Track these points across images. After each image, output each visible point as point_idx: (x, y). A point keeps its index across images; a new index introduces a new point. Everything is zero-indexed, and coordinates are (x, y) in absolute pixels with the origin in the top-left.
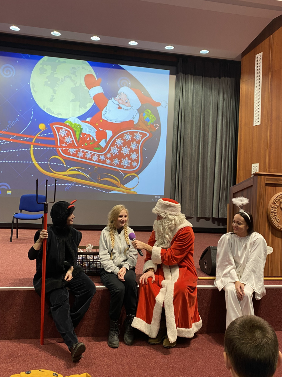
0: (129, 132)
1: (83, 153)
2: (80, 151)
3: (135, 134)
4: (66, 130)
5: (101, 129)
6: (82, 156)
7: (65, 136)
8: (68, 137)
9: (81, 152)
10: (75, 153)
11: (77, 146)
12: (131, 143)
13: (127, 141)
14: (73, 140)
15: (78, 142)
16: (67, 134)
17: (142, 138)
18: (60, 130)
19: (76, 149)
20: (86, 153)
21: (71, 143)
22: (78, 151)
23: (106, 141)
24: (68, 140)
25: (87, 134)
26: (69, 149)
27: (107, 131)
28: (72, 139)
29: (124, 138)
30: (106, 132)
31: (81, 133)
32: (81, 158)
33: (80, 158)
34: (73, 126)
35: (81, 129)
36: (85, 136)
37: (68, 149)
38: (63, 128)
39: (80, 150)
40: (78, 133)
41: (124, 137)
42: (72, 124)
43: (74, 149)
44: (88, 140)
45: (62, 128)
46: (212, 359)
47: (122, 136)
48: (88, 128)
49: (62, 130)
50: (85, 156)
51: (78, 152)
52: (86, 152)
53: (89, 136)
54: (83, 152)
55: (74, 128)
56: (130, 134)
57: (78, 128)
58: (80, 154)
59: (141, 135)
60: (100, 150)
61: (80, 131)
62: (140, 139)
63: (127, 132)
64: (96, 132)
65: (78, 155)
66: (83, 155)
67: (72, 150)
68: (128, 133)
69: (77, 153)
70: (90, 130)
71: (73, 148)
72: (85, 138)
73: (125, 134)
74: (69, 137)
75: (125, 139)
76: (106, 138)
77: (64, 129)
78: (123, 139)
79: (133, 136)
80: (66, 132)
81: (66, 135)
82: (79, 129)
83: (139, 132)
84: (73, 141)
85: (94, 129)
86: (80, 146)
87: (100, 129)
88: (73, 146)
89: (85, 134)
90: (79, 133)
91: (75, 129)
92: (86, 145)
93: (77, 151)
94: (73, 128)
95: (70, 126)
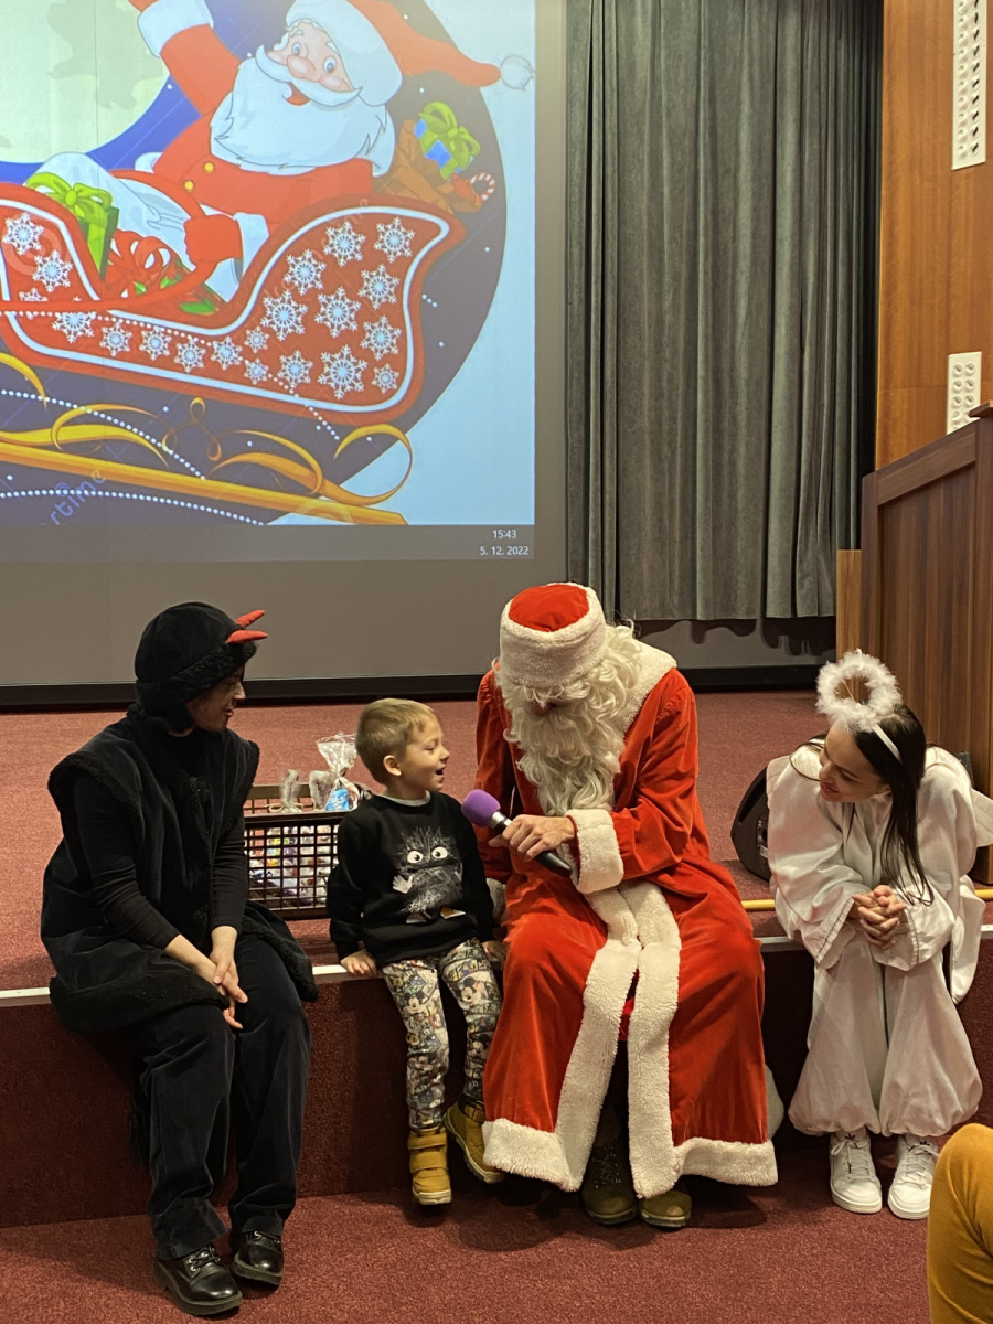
0: (349, 218)
1: (129, 335)
2: (111, 324)
3: (380, 227)
4: (38, 221)
5: (209, 211)
6: (127, 349)
7: (34, 252)
8: (48, 254)
9: (118, 326)
10: (90, 333)
11: (95, 297)
12: (365, 274)
13: (342, 262)
14: (74, 267)
15: (102, 277)
16: (42, 240)
17: (416, 246)
18: (9, 222)
19: (93, 315)
20: (144, 333)
21: (67, 284)
22: (103, 323)
23: (238, 268)
24: (53, 272)
25: (144, 236)
26: (58, 315)
27: (239, 217)
28: (69, 266)
29: (327, 250)
30: (236, 223)
31: (112, 231)
32: (121, 357)
33: (115, 358)
34: (70, 199)
35: (113, 215)
36: (133, 248)
37: (55, 318)
38: (20, 212)
39: (111, 316)
40: (96, 234)
41: (327, 243)
42: (65, 191)
43: (85, 317)
44: (147, 266)
45: (15, 213)
46: (824, 1261)
47: (316, 240)
48: (144, 208)
49: (18, 221)
50: (142, 348)
51: (104, 330)
52: (145, 328)
53: (155, 244)
54: (126, 327)
55: (77, 207)
56: (357, 229)
57: (96, 207)
58: (115, 340)
59: (411, 234)
60: (211, 313)
61: (105, 222)
62: (408, 253)
63: (341, 220)
64: (187, 225)
65: (102, 344)
66: (131, 340)
67: (74, 318)
68: (348, 225)
69: (99, 336)
70: (158, 218)
71: (75, 311)
72: (133, 256)
73: (330, 232)
74: (55, 254)
75: (331, 256)
76: (239, 256)
77: (25, 217)
78: (323, 254)
79: (373, 236)
80: (40, 229)
81: (38, 247)
82: (102, 215)
83: (401, 217)
84: (74, 273)
85: (178, 211)
86: (110, 299)
87: (203, 207)
88: (77, 299)
89: (132, 236)
90: (103, 231)
91: (79, 212)
92: (144, 290)
93: (96, 325)
94: (73, 207)
95: (55, 198)
